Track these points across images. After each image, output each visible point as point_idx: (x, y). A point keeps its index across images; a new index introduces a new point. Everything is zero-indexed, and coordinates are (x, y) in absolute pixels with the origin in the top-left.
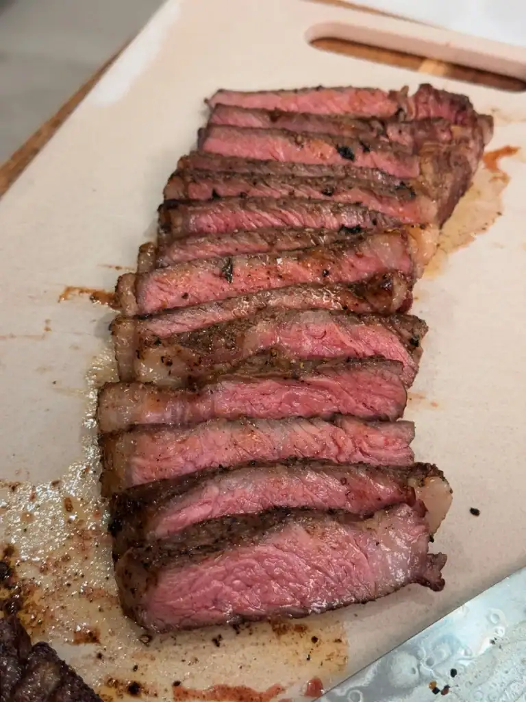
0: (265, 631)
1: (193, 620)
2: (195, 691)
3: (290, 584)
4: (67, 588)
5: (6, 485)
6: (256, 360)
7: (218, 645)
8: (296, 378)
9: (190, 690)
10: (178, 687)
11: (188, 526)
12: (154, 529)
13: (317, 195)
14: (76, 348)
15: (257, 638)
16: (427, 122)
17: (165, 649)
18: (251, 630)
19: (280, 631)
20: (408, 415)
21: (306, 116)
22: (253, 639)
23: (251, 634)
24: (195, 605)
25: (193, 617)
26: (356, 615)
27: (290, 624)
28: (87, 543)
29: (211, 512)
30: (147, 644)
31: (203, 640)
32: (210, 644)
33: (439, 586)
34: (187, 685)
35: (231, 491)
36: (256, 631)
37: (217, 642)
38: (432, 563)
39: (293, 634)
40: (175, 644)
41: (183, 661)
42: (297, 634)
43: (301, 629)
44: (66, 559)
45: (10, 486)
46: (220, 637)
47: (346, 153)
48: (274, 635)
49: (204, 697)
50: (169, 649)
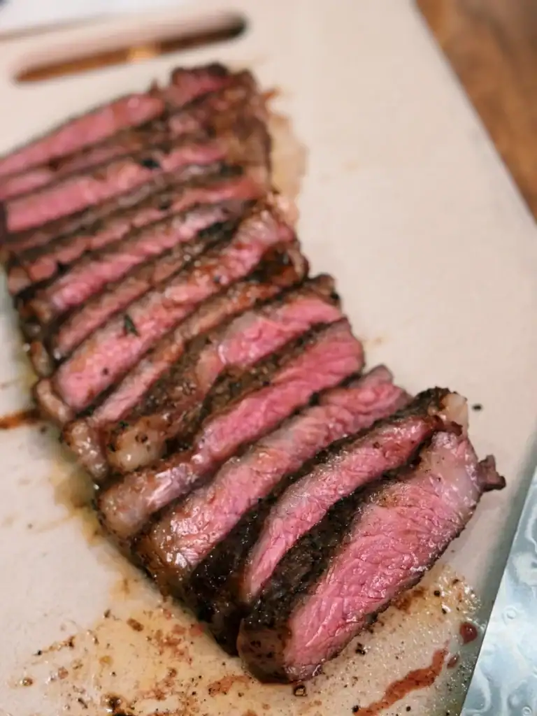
0: (392, 615)
1: (335, 646)
2: (376, 704)
3: (393, 560)
4: (194, 697)
5: (62, 646)
6: (220, 390)
7: (364, 653)
8: (267, 384)
9: (370, 706)
10: (358, 712)
11: (275, 569)
12: (249, 590)
13: (156, 214)
14: (24, 482)
15: (391, 625)
16: (198, 101)
17: (323, 688)
18: (380, 622)
19: (404, 606)
20: (372, 362)
21: (87, 150)
22: (388, 628)
23: (383, 625)
24: (330, 632)
25: (333, 644)
26: (453, 551)
27: (408, 595)
28: (181, 647)
29: (287, 543)
30: (304, 695)
31: (348, 658)
32: (356, 656)
33: (501, 484)
34: (364, 705)
35: (290, 514)
36: (386, 619)
37: (360, 651)
38: (487, 468)
39: (416, 601)
40: (328, 678)
41: (346, 686)
42: (419, 600)
43: (420, 593)
44: (173, 672)
45: (66, 645)
46: (360, 645)
47: (150, 164)
48: (402, 612)
49: (387, 703)
50: (325, 685)
